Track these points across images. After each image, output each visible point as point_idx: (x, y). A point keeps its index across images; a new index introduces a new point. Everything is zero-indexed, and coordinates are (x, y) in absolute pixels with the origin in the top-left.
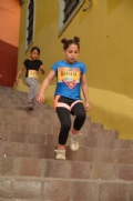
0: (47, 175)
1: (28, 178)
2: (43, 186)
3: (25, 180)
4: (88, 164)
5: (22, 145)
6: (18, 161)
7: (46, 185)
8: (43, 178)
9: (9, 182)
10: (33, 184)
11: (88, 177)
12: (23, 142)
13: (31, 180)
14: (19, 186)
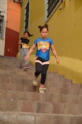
0: (38, 112)
1: (27, 113)
2: (35, 118)
3: (25, 115)
4: (63, 105)
5: (22, 93)
6: (20, 103)
7: (37, 117)
8: (36, 114)
9: (15, 116)
10: (30, 117)
11: (63, 113)
12: (23, 91)
13: (28, 115)
14: (21, 118)
